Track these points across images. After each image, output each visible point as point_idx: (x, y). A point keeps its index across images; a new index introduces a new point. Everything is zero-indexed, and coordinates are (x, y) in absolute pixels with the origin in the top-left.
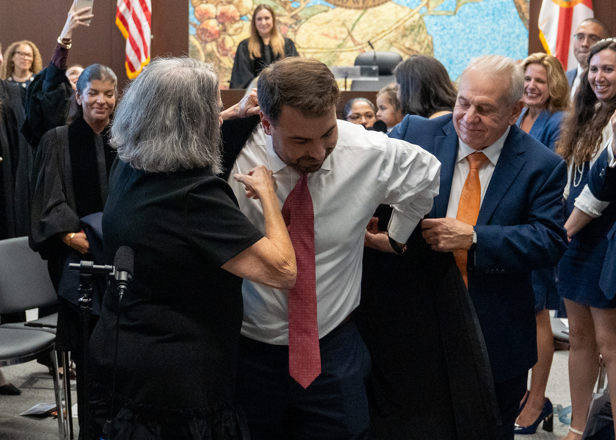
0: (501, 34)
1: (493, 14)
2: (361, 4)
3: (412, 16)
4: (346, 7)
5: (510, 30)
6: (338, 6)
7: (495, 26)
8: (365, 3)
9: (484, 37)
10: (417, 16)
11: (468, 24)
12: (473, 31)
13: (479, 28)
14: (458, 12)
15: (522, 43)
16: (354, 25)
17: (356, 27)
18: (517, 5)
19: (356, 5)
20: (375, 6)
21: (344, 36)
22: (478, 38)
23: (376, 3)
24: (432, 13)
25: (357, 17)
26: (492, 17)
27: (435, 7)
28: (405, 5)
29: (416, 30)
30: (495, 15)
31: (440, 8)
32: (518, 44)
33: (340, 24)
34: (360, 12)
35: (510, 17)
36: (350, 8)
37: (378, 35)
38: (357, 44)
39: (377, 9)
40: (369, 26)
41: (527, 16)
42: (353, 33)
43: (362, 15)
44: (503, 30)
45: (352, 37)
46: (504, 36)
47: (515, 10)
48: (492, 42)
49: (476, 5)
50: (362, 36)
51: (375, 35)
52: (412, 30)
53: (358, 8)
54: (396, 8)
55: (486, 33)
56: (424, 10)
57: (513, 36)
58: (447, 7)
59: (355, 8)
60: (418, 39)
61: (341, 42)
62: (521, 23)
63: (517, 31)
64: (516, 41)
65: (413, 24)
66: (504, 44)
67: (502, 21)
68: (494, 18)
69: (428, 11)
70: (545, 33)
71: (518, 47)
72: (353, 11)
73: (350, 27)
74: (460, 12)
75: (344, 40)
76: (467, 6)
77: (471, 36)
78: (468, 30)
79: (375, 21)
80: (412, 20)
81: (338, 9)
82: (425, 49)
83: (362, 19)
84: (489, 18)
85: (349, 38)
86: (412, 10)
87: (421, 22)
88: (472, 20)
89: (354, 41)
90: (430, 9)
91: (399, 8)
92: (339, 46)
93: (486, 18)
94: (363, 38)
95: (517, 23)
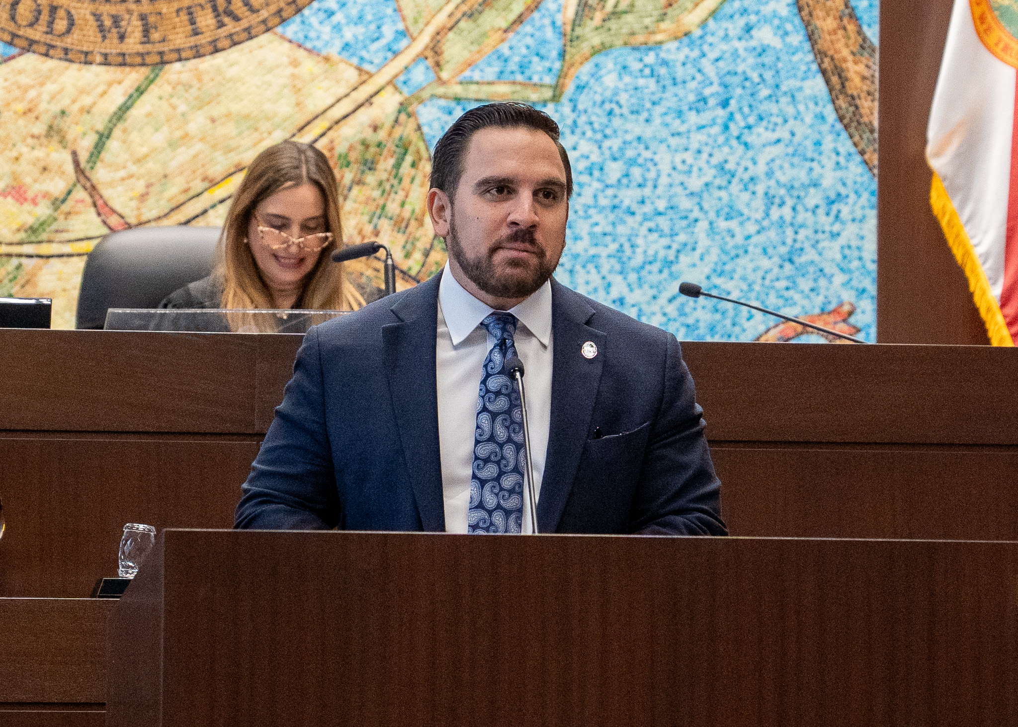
0: (760, 189)
1: (725, 104)
2: (133, 43)
3: (369, 101)
4: (67, 55)
5: (802, 175)
6: (30, 46)
7: (734, 156)
8: (155, 36)
9: (685, 203)
10: (389, 103)
11: (614, 143)
12: (636, 172)
13: (664, 159)
14: (570, 88)
15: (849, 232)
16: (103, 138)
17: (113, 145)
18: (827, 64)
19: (112, 46)
20: (198, 54)
21: (57, 186)
22: (661, 205)
23: (203, 39)
24: (458, 90)
25: (117, 97)
26: (721, 113)
27: (470, 64)
28: (333, 52)
29: (386, 164)
30: (733, 102)
31: (491, 73)
32: (835, 236)
33: (39, 128)
34: (133, 77)
35: (797, 116)
36: (86, 59)
37: (214, 183)
38: (113, 220)
39: (207, 63)
40: (173, 145)
41: (871, 111)
42: (101, 174)
43: (140, 91)
44: (770, 174)
45: (93, 190)
46: (769, 199)
47: (817, 85)
48: (722, 224)
49: (650, 58)
50: (140, 186)
51: (198, 186)
52: (370, 165)
53: (123, 61)
54: (295, 63)
55: (695, 183)
56: (420, 75)
57: (814, 198)
58: (523, 67)
59: (106, 63)
60: (393, 207)
61: (43, 210)
62: (846, 145)
63: (829, 179)
64: (824, 220)
65: (368, 134)
66: (772, 234)
67: (761, 135)
68: (731, 117)
69: (441, 82)
70: (952, 190)
71: (833, 249)
72: (96, 74)
73: (85, 146)
74: (580, 88)
75: (57, 203)
76: (608, 63)
77: (629, 197)
78: (614, 170)
79: (197, 123)
80: (365, 116)
81: (29, 61)
82: (427, 254)
83: (138, 111)
84: (705, 117)
85: (80, 194)
86: (365, 76)
87: (407, 130)
88: (636, 127)
89: (101, 207)
90: (445, 75)
91: (309, 65)
92: (34, 231)
93: (693, 118)
94: (143, 197)
95: (828, 143)
